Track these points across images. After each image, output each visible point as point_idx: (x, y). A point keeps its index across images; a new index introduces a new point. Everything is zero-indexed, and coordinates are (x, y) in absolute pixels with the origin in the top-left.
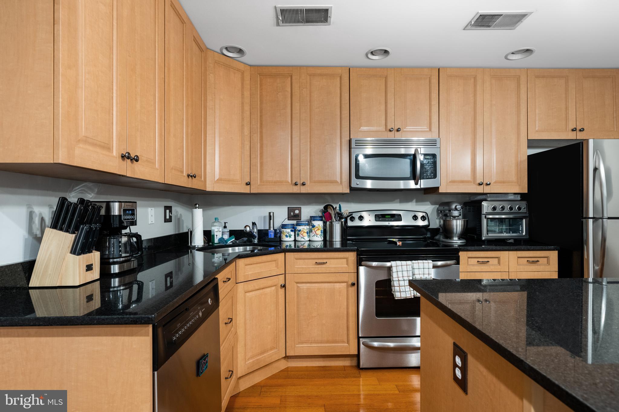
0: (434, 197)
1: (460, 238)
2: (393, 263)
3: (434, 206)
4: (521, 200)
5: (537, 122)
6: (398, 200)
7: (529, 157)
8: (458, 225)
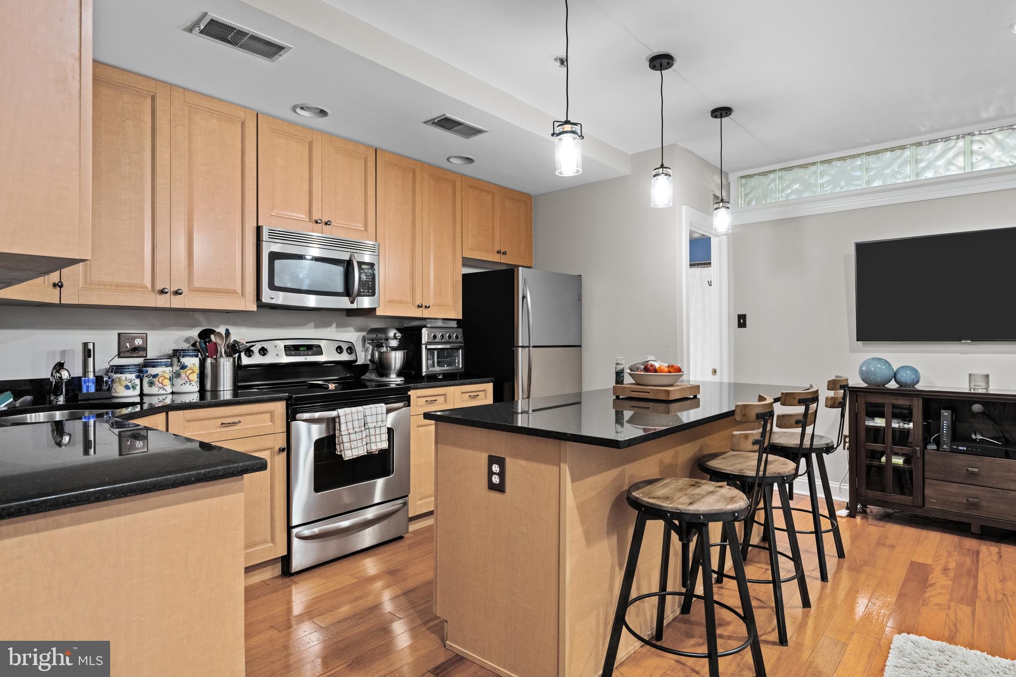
0: (359, 321)
1: (399, 375)
2: (341, 412)
3: (358, 334)
4: (457, 327)
5: (470, 238)
6: (312, 324)
7: (463, 275)
8: (397, 359)
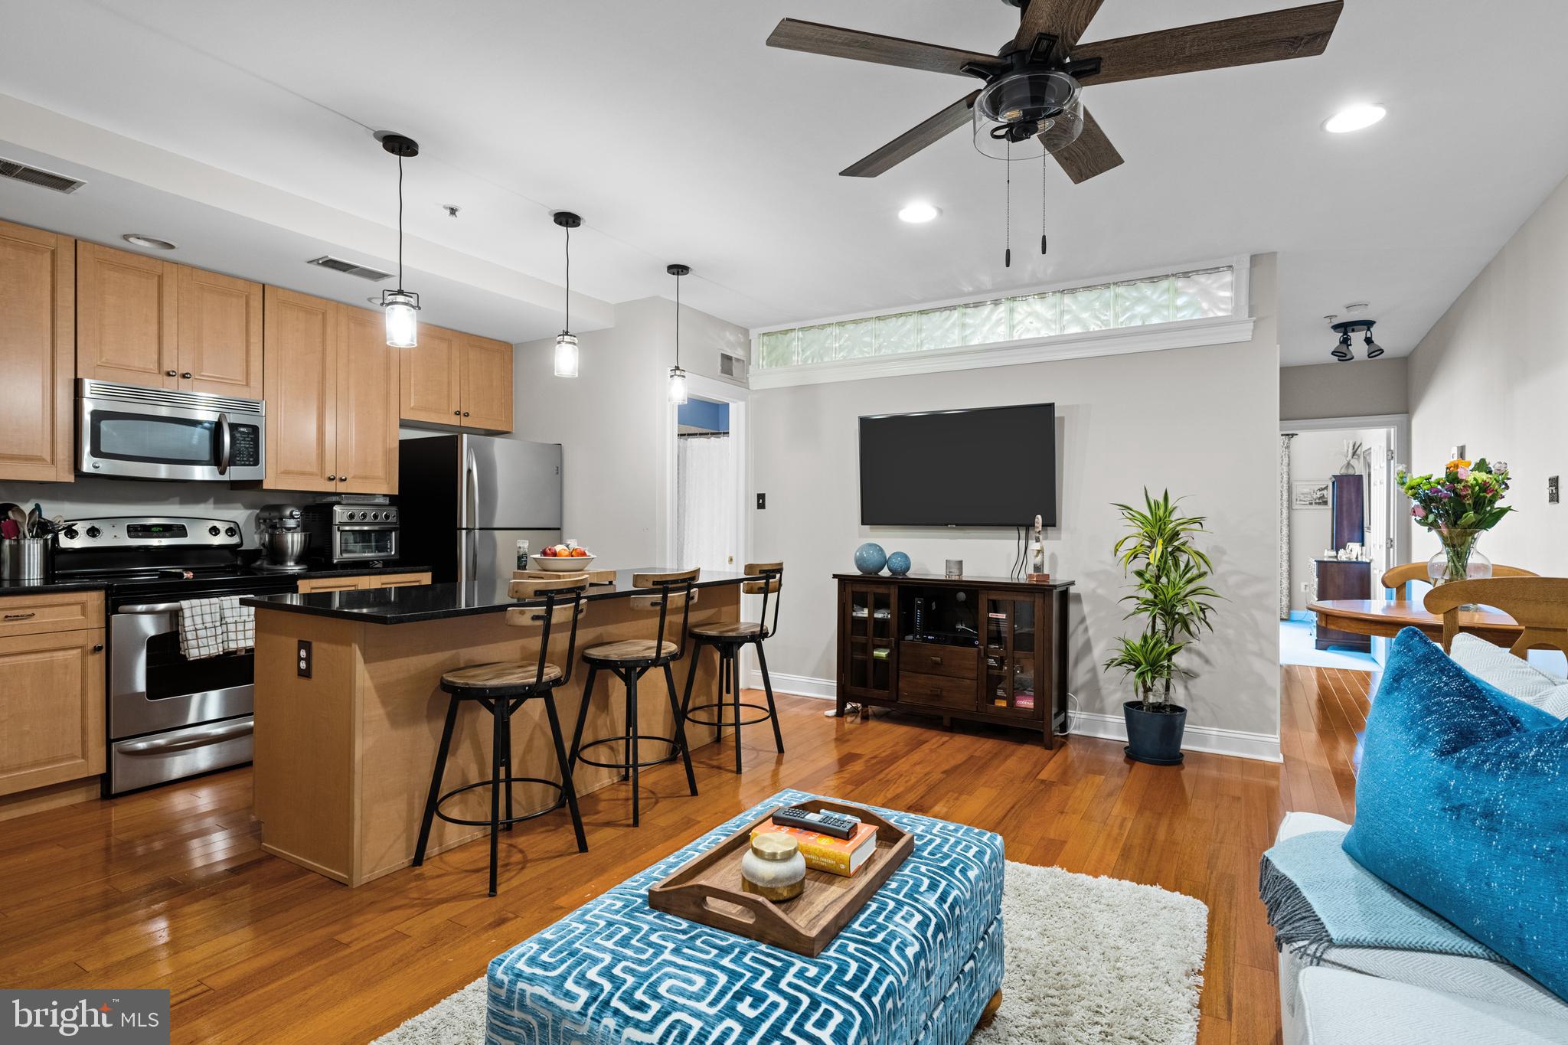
0: (250, 495)
1: (297, 563)
2: (185, 604)
4: (389, 505)
5: (413, 395)
8: (294, 541)
